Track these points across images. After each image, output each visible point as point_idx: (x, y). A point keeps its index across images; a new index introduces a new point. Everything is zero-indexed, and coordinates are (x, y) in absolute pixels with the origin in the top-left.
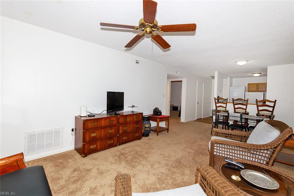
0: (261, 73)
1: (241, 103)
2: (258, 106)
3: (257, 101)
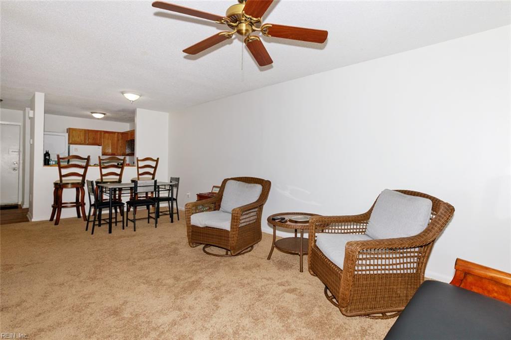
0: (104, 114)
1: (116, 164)
2: (138, 168)
3: (138, 160)
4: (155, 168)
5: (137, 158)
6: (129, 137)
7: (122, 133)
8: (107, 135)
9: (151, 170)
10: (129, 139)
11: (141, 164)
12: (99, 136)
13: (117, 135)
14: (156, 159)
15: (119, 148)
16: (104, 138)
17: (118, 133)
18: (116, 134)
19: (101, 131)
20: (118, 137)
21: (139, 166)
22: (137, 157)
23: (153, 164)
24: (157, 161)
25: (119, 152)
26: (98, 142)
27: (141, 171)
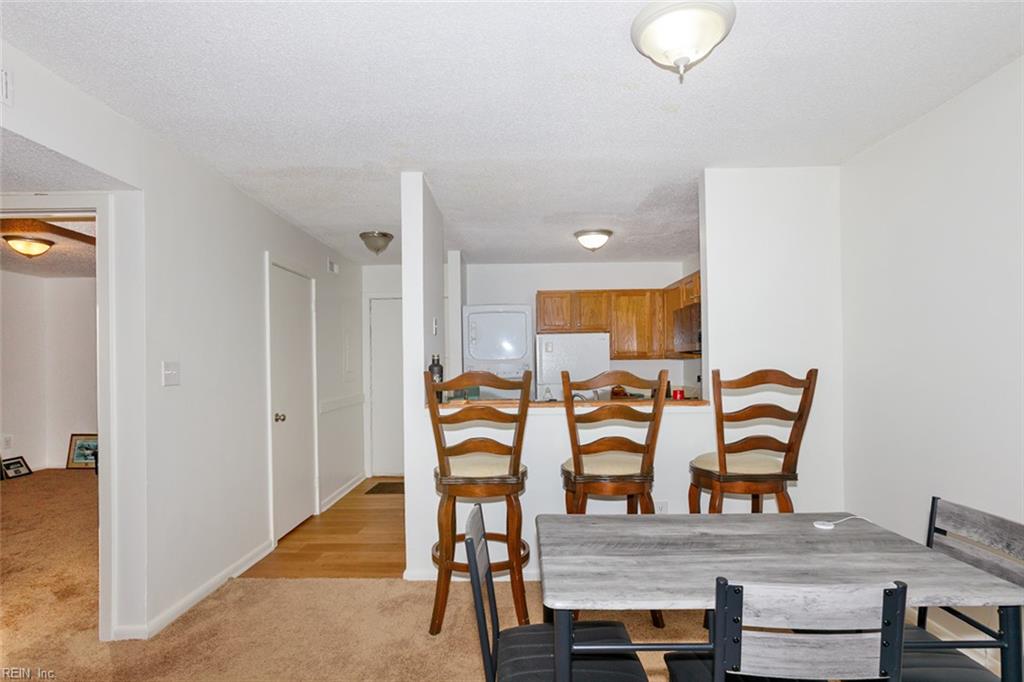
0: (610, 234)
2: (722, 419)
3: (718, 385)
4: (800, 419)
5: (716, 374)
6: (684, 298)
7: (664, 292)
8: (623, 300)
9: (782, 432)
10: (682, 307)
11: (733, 403)
12: (604, 306)
13: (651, 297)
14: (801, 375)
15: (656, 336)
16: (616, 310)
17: (653, 292)
18: (648, 294)
19: (609, 293)
20: (653, 302)
21: (726, 410)
22: (712, 367)
23: (791, 401)
24: (808, 384)
25: (656, 346)
26: (603, 322)
27: (734, 434)
